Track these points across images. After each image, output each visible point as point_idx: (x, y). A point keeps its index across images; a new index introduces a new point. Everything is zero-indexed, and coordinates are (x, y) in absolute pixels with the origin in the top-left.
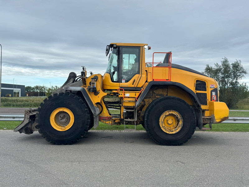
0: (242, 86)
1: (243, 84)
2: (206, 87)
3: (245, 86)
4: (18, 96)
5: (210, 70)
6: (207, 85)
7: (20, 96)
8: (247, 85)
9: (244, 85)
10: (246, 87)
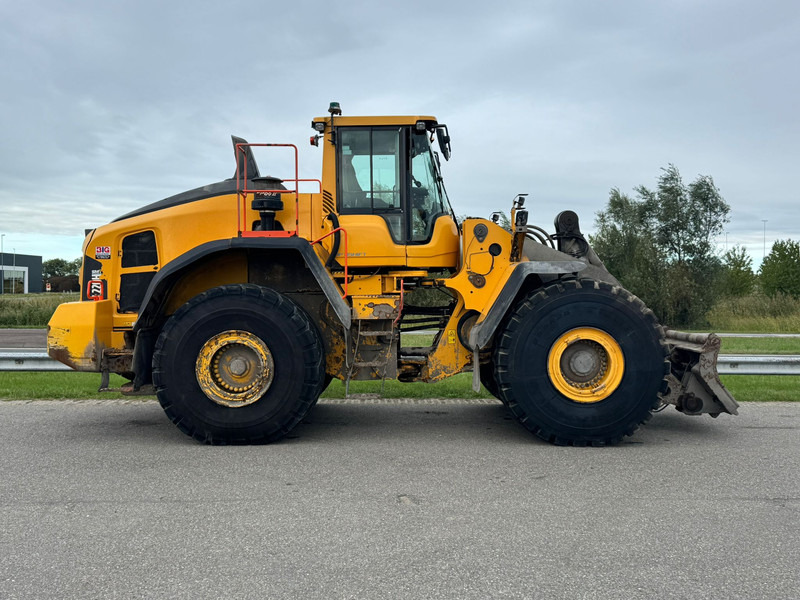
0: (732, 256)
1: (736, 252)
3: (743, 256)
4: (21, 291)
5: (621, 206)
7: (26, 291)
8: (747, 253)
9: (739, 253)
10: (744, 259)
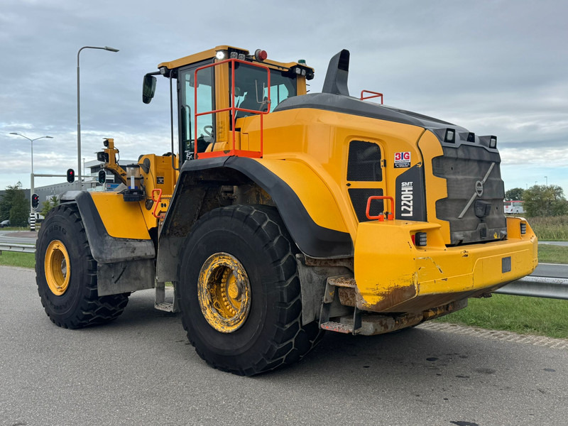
2: (382, 164)
6: (382, 159)
